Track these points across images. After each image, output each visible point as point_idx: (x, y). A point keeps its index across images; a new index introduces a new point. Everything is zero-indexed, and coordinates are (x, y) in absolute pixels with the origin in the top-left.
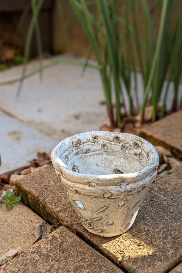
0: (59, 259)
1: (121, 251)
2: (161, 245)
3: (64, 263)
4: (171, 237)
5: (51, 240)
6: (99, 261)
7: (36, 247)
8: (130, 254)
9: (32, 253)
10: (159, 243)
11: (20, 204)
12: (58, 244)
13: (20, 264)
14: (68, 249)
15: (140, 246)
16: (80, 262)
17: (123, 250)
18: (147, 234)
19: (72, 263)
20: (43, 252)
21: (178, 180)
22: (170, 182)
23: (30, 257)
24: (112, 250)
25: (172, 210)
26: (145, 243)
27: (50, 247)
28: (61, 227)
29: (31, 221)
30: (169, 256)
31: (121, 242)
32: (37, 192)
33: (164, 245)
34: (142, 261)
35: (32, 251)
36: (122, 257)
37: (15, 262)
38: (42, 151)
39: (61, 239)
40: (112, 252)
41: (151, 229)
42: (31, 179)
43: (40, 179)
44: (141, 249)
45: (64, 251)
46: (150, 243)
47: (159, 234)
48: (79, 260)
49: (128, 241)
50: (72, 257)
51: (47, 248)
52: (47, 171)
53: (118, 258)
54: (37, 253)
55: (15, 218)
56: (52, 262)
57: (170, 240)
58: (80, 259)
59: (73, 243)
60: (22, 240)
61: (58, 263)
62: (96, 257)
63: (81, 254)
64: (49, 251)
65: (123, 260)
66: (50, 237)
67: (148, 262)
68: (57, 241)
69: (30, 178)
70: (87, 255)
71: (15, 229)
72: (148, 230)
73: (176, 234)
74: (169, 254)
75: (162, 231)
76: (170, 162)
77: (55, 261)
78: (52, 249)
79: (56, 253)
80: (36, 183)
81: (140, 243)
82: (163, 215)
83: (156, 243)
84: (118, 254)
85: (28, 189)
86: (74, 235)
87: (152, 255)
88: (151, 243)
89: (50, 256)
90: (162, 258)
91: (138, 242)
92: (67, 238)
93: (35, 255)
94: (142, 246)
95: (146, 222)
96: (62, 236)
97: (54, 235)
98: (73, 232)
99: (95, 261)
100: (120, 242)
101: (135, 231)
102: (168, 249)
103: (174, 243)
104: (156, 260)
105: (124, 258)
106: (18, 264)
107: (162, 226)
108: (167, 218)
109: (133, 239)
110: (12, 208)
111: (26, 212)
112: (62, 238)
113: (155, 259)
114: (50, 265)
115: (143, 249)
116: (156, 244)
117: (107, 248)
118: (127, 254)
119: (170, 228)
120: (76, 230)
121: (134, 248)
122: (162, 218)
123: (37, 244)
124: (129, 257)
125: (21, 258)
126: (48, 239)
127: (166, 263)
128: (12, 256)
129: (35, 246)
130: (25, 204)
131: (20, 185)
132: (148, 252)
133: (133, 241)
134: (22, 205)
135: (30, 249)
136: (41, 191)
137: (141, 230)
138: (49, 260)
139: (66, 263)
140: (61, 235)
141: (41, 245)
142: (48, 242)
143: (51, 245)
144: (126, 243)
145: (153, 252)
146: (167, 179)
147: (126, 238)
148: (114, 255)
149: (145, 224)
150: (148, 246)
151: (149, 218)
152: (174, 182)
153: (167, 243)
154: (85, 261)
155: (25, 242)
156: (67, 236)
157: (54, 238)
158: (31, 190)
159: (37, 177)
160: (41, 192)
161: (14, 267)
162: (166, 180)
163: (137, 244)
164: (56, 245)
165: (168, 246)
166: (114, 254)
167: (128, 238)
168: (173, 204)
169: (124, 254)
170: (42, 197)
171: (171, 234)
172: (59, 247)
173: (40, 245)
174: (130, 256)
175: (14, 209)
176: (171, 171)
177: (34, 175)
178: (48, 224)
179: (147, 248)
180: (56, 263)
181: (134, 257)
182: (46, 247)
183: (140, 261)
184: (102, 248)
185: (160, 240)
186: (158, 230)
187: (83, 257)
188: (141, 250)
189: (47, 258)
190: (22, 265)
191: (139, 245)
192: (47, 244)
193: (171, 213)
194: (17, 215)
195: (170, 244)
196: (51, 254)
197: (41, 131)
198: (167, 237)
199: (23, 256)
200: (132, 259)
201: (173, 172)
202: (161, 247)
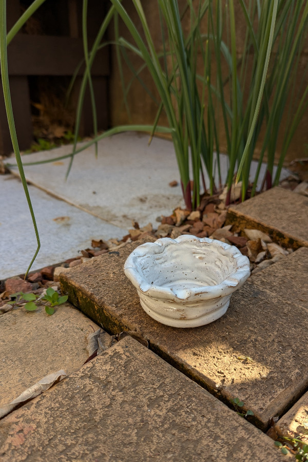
0: (124, 387)
1: (218, 372)
2: (278, 361)
3: (133, 394)
4: (290, 350)
5: (111, 357)
6: (187, 388)
7: (89, 369)
8: (234, 377)
9: (82, 377)
10: (274, 358)
11: (67, 306)
12: (123, 364)
13: (62, 397)
14: (137, 371)
15: (247, 363)
16: (158, 391)
17: (222, 371)
18: (255, 346)
19: (145, 392)
20: (98, 376)
21: (285, 270)
22: (275, 273)
23: (79, 384)
24: (205, 371)
25: (286, 311)
26: (253, 359)
27: (110, 369)
28: (127, 338)
29: (82, 330)
30: (293, 379)
31: (218, 359)
32: (90, 289)
33: (282, 361)
34: (253, 388)
35: (83, 375)
36: (221, 381)
37: (55, 392)
38: (98, 239)
39: (127, 356)
40: (205, 375)
41: (259, 338)
42: (82, 272)
43: (95, 271)
44: (249, 368)
45: (131, 374)
46: (261, 360)
47: (273, 345)
48: (155, 388)
49: (227, 356)
50: (144, 383)
51: (106, 370)
52: (105, 261)
53: (215, 383)
54: (90, 377)
55: (59, 326)
56: (113, 392)
57: (290, 354)
58: (157, 385)
59: (145, 361)
60: (68, 358)
61: (123, 394)
62: (181, 382)
63: (159, 378)
64: (108, 374)
65: (223, 387)
66: (110, 353)
67: (262, 388)
68: (121, 359)
69: (80, 269)
70: (168, 380)
71: (58, 340)
72: (256, 340)
73: (298, 345)
74: (292, 375)
75: (276, 340)
76: (270, 249)
77: (117, 390)
78: (114, 370)
79: (119, 378)
80: (89, 276)
81: (246, 360)
82: (274, 318)
83: (271, 358)
84: (215, 377)
85: (77, 285)
86: (147, 349)
87: (267, 378)
88: (263, 359)
89: (110, 382)
90: (283, 381)
91: (243, 357)
92: (135, 353)
93: (87, 381)
94: (250, 364)
95: (251, 328)
96: (128, 351)
97: (115, 349)
98: (145, 344)
99: (181, 389)
100: (216, 358)
101: (236, 342)
102: (290, 368)
103: (296, 358)
104: (275, 385)
105: (225, 383)
106: (60, 396)
107: (276, 333)
108: (280, 323)
109: (235, 354)
110: (55, 312)
111: (75, 317)
112: (128, 354)
113: (273, 384)
114: (111, 396)
115: (251, 368)
116: (271, 361)
117: (197, 369)
118: (229, 377)
119: (287, 337)
120: (149, 341)
121: (238, 368)
122: (273, 322)
123: (89, 365)
124: (233, 382)
125: (64, 386)
126: (108, 356)
127: (290, 389)
128: (51, 383)
129: (87, 368)
130: (74, 305)
131: (67, 279)
132: (260, 373)
133: (236, 357)
134: (69, 308)
135: (78, 372)
136: (96, 287)
137: (246, 340)
138: (109, 389)
139: (135, 393)
140: (127, 349)
141: (96, 365)
142: (106, 360)
143: (112, 365)
144: (225, 360)
145: (268, 372)
146: (271, 270)
147: (225, 353)
148: (209, 380)
149: (251, 331)
150: (260, 365)
151: (254, 323)
152: (280, 273)
153: (286, 359)
154: (164, 390)
155: (72, 360)
156: (136, 350)
157: (116, 354)
158: (82, 285)
159: (90, 268)
160: (97, 289)
161: (54, 401)
162: (269, 271)
163: (242, 361)
164: (120, 365)
165: (288, 363)
166: (209, 377)
167: (228, 352)
168: (287, 303)
169: (225, 376)
170: (97, 294)
171: (290, 345)
172: (123, 368)
173: (94, 365)
174: (233, 380)
175: (57, 313)
176: (273, 260)
177: (86, 266)
178: (106, 333)
179: (257, 367)
180: (120, 393)
181: (239, 381)
182: (104, 368)
183: (250, 388)
184: (190, 368)
185: (276, 355)
186: (270, 340)
187: (161, 382)
188: (250, 370)
189: (106, 385)
190: (65, 398)
191: (245, 362)
192: (106, 363)
193: (286, 315)
194: (61, 322)
195: (292, 359)
196: (111, 380)
197: (96, 217)
198: (286, 350)
199: (67, 383)
200: (237, 384)
201: (276, 261)
202: (278, 364)
